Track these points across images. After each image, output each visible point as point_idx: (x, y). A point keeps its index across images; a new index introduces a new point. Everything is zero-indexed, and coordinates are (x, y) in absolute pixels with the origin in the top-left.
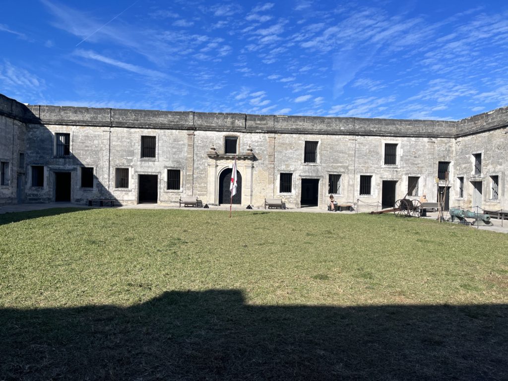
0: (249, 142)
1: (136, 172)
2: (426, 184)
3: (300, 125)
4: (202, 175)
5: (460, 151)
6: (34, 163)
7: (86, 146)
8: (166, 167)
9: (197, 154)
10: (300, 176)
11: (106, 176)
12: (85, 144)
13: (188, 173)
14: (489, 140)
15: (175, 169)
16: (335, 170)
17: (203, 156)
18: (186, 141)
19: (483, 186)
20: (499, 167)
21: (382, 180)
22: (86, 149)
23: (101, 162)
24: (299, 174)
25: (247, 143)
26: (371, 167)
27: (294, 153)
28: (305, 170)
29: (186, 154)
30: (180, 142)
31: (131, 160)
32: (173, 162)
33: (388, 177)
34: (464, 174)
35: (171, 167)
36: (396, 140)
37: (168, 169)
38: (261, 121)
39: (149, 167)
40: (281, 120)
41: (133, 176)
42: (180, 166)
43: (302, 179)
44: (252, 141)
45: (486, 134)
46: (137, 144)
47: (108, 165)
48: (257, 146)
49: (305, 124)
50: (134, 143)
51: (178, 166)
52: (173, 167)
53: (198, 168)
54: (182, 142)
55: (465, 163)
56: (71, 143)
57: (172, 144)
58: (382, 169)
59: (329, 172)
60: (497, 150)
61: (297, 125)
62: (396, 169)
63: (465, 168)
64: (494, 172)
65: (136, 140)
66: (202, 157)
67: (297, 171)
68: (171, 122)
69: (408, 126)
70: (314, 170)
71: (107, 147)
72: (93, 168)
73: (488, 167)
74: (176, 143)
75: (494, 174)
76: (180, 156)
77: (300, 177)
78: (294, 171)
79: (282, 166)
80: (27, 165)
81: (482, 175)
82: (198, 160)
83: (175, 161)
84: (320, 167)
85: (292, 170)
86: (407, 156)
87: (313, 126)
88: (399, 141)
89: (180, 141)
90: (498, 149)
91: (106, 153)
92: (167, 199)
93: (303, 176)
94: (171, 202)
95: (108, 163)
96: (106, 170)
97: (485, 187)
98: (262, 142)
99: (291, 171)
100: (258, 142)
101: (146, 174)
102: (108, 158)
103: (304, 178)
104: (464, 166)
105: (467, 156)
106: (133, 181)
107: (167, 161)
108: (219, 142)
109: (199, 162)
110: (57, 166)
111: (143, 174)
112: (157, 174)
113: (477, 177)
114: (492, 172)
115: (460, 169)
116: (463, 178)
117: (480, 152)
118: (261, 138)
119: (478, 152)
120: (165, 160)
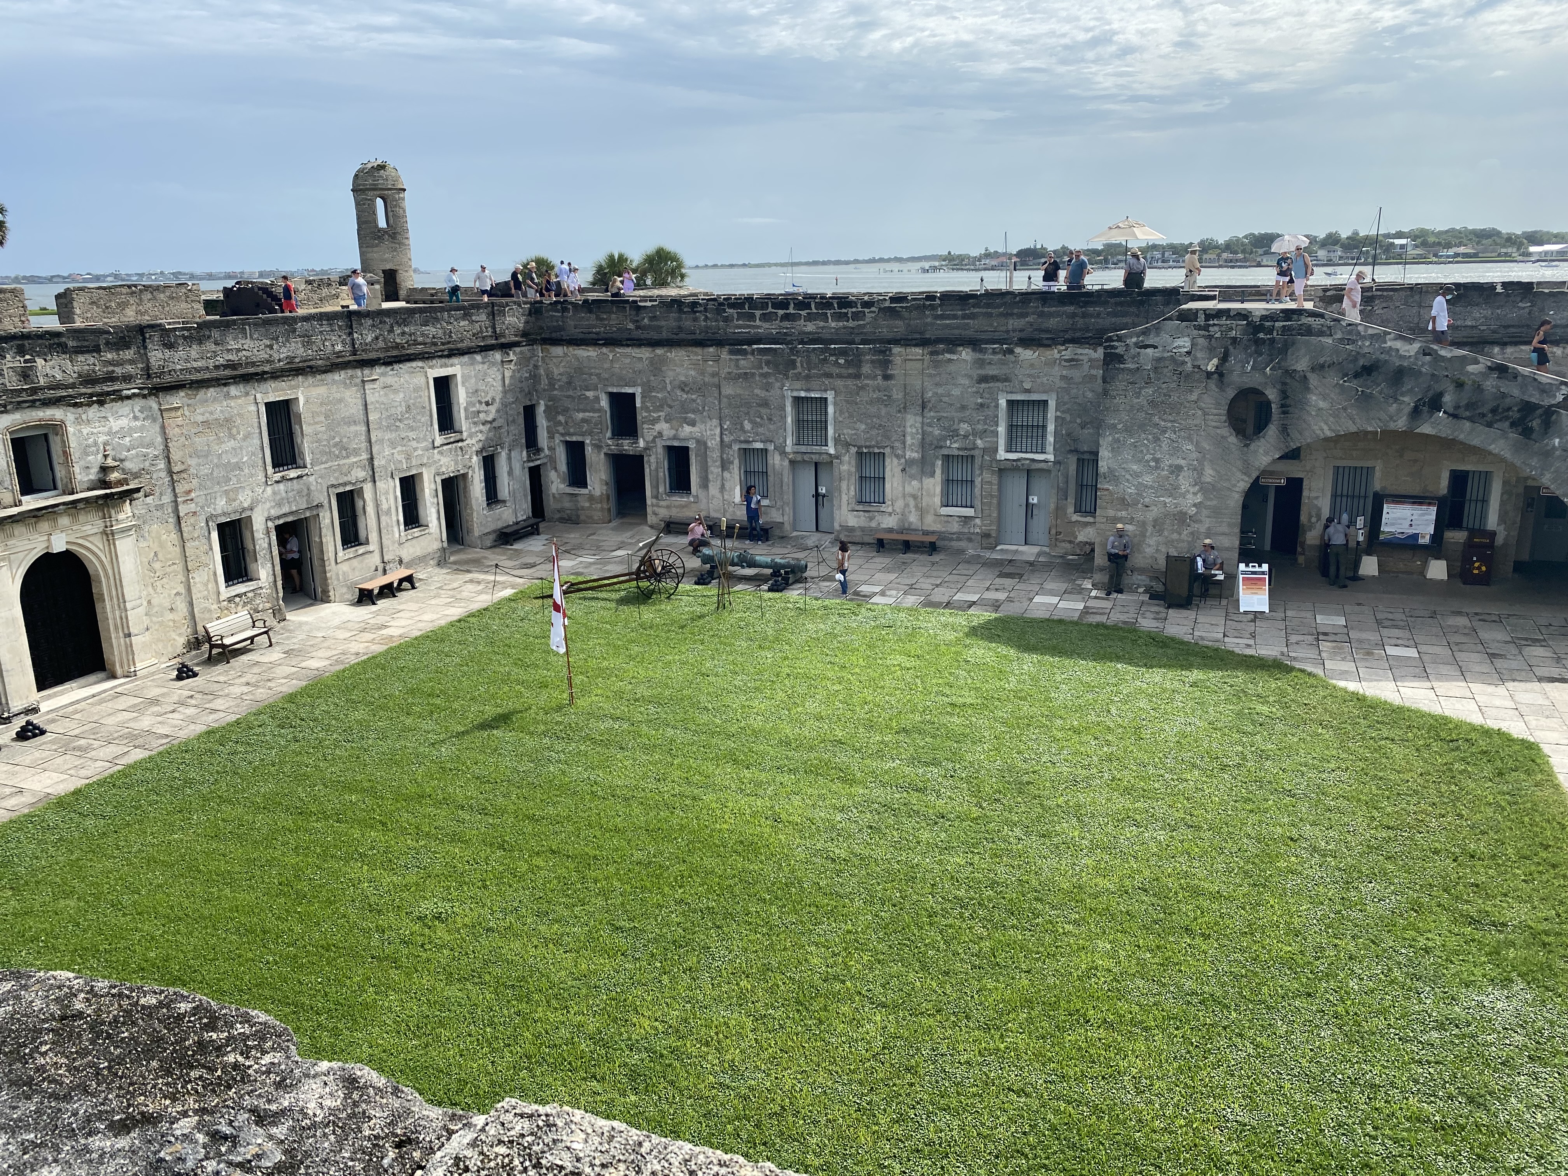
0: (102, 439)
2: (511, 468)
3: (238, 350)
5: (564, 379)
10: (269, 519)
14: (656, 367)
16: (346, 479)
19: (646, 466)
20: (687, 429)
21: (439, 480)
24: (266, 515)
25: (96, 443)
26: (415, 449)
27: (241, 448)
28: (278, 497)
33: (448, 465)
34: (583, 434)
36: (452, 366)
38: (118, 350)
40: (180, 341)
43: (278, 528)
44: (109, 433)
45: (645, 353)
48: (131, 447)
49: (248, 343)
55: (584, 411)
58: (438, 449)
59: (336, 486)
60: (679, 393)
61: (228, 350)
62: (460, 444)
63: (584, 420)
64: (675, 438)
67: (260, 507)
69: (462, 323)
70: (299, 492)
73: (658, 427)
75: (676, 444)
77: (270, 524)
78: (251, 508)
79: (218, 499)
81: (642, 443)
84: (312, 479)
85: (246, 505)
86: (474, 405)
87: (271, 347)
88: (455, 368)
90: (683, 390)
93: (279, 518)
97: (653, 467)
98: (142, 429)
99: (244, 509)
100: (129, 432)
103: (281, 522)
104: (581, 415)
105: (590, 394)
113: (626, 445)
114: (669, 439)
115: (566, 423)
116: (581, 444)
117: (629, 390)
118: (138, 414)
119: (623, 391)
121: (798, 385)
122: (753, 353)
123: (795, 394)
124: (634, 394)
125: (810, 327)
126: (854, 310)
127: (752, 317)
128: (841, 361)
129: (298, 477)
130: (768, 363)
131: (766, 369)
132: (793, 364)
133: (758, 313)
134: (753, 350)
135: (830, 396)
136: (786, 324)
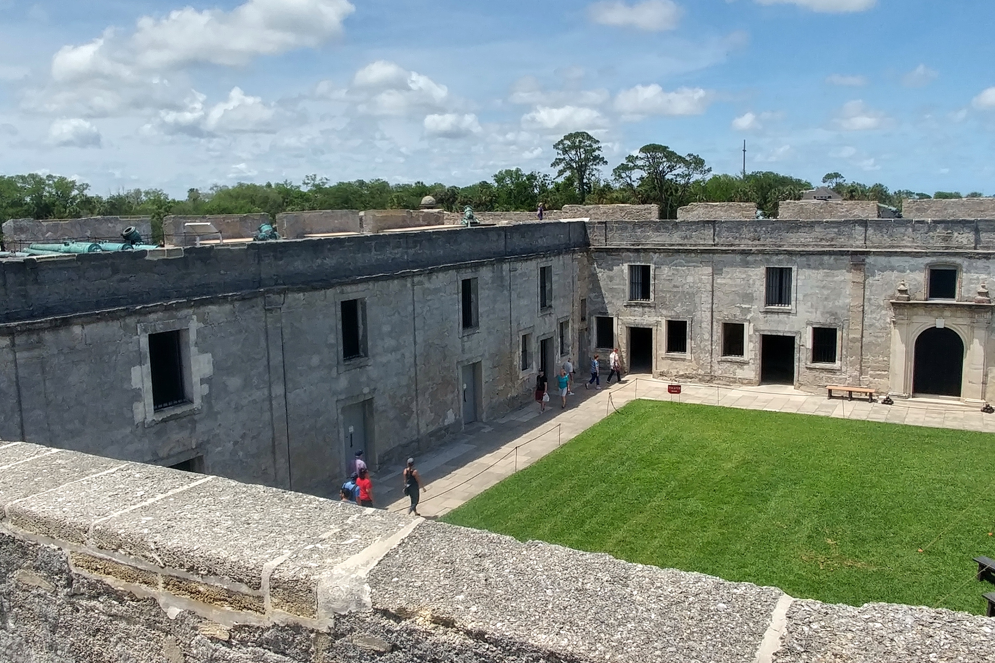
0: (983, 277)
1: (756, 330)
4: (879, 340)
6: (600, 313)
7: (675, 286)
8: (810, 323)
9: (870, 299)
11: (707, 336)
12: (673, 283)
13: (851, 336)
15: (826, 327)
17: (882, 303)
18: (849, 276)
22: (675, 290)
23: (698, 314)
25: (977, 279)
29: (847, 301)
30: (836, 279)
31: (748, 310)
32: (823, 314)
35: (820, 323)
37: (814, 326)
39: (780, 322)
41: (750, 336)
42: (837, 321)
44: (988, 274)
46: (758, 283)
47: (710, 318)
50: (754, 281)
51: (832, 322)
52: (824, 324)
53: (871, 326)
54: (841, 278)
56: (652, 282)
57: (822, 281)
65: (757, 275)
66: (879, 306)
71: (709, 288)
72: (686, 322)
74: (829, 279)
76: (837, 303)
80: (591, 315)
82: (871, 312)
83: (827, 313)
89: (837, 276)
91: (706, 297)
95: (709, 314)
96: (706, 325)
101: (774, 334)
102: (710, 306)
106: (751, 345)
107: (811, 312)
108: (917, 278)
109: (874, 315)
110: (631, 317)
111: (769, 334)
112: (793, 335)
120: (808, 310)
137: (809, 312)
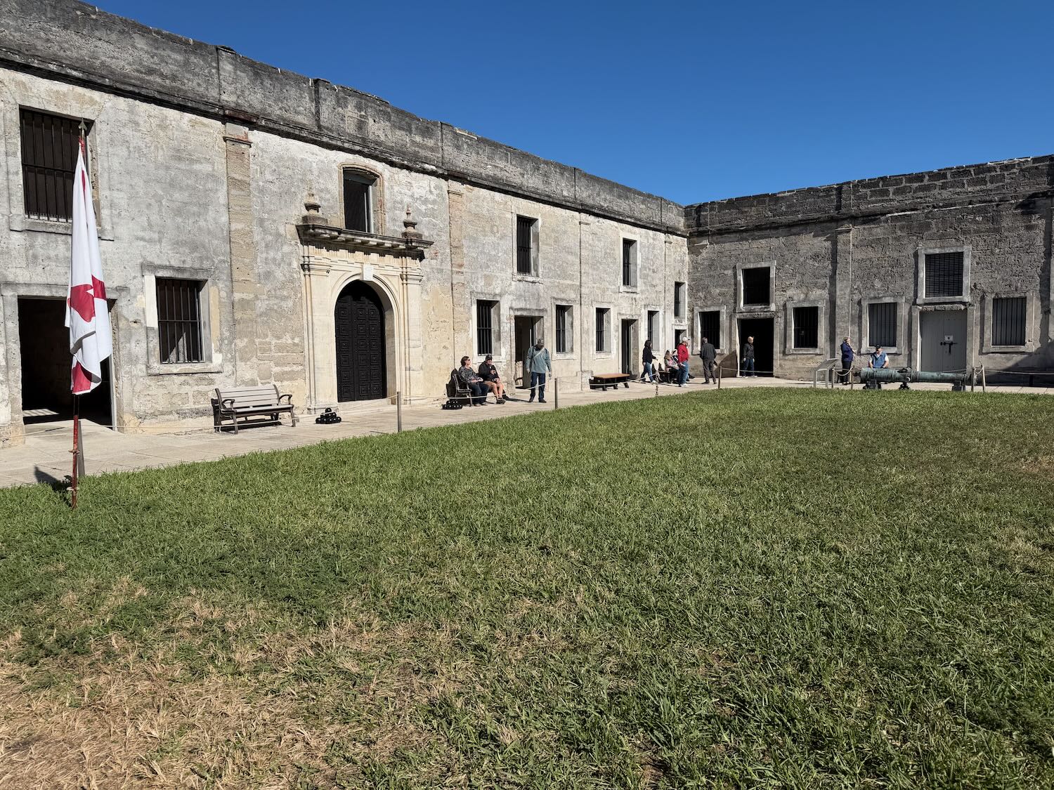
0: (407, 200)
1: (5, 283)
2: (664, 324)
3: (501, 169)
4: (284, 304)
8: (146, 267)
10: (511, 308)
13: (237, 296)
15: (186, 276)
16: (563, 296)
17: (281, 231)
18: (220, 166)
19: (775, 327)
20: (817, 293)
21: (620, 318)
24: (509, 305)
25: (401, 202)
26: (608, 289)
27: (498, 245)
28: (519, 293)
29: (224, 219)
30: (197, 167)
32: (177, 244)
33: (626, 309)
34: (719, 305)
35: (171, 268)
36: (635, 233)
37: (161, 274)
38: (423, 136)
40: (465, 146)
42: (206, 264)
43: (517, 318)
44: (412, 196)
48: (425, 215)
49: (510, 168)
51: (197, 266)
52: (179, 270)
53: (268, 275)
54: (206, 168)
55: (722, 286)
57: (168, 168)
58: (620, 295)
59: (556, 299)
61: (495, 167)
63: (722, 294)
64: (805, 300)
66: (278, 235)
67: (506, 296)
68: (151, 71)
69: (642, 206)
70: (532, 294)
73: (789, 293)
74: (183, 166)
75: (806, 305)
76: (202, 223)
77: (512, 313)
78: (500, 295)
79: (480, 280)
81: (773, 307)
83: (184, 243)
84: (541, 287)
85: (497, 292)
86: (646, 270)
87: (523, 175)
89: (198, 161)
92: (162, 404)
93: (518, 310)
94: (182, 414)
98: (434, 202)
99: (495, 295)
100: (426, 201)
103: (519, 313)
104: (720, 290)
107: (150, 241)
108: (330, 186)
113: (758, 311)
114: (799, 302)
115: (705, 297)
116: (717, 314)
117: (764, 265)
118: (433, 190)
119: (759, 266)
120: (141, 234)
121: (932, 244)
122: (886, 221)
123: (931, 251)
124: (767, 270)
125: (946, 194)
126: (993, 174)
127: (886, 193)
128: (979, 219)
129: (533, 282)
130: (902, 228)
131: (899, 233)
132: (928, 226)
133: (891, 189)
134: (887, 219)
135: (967, 249)
136: (921, 194)
137: (142, 239)
